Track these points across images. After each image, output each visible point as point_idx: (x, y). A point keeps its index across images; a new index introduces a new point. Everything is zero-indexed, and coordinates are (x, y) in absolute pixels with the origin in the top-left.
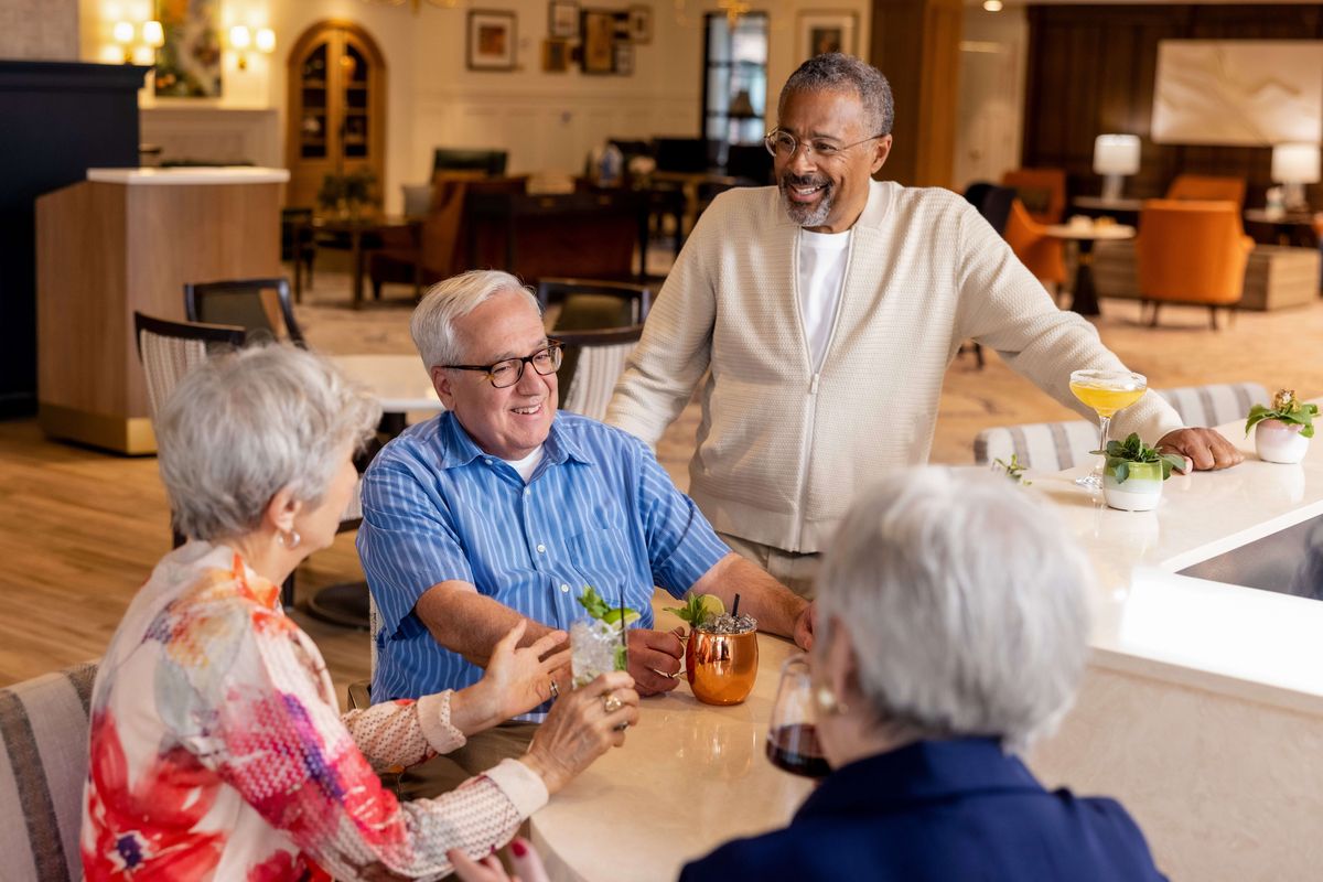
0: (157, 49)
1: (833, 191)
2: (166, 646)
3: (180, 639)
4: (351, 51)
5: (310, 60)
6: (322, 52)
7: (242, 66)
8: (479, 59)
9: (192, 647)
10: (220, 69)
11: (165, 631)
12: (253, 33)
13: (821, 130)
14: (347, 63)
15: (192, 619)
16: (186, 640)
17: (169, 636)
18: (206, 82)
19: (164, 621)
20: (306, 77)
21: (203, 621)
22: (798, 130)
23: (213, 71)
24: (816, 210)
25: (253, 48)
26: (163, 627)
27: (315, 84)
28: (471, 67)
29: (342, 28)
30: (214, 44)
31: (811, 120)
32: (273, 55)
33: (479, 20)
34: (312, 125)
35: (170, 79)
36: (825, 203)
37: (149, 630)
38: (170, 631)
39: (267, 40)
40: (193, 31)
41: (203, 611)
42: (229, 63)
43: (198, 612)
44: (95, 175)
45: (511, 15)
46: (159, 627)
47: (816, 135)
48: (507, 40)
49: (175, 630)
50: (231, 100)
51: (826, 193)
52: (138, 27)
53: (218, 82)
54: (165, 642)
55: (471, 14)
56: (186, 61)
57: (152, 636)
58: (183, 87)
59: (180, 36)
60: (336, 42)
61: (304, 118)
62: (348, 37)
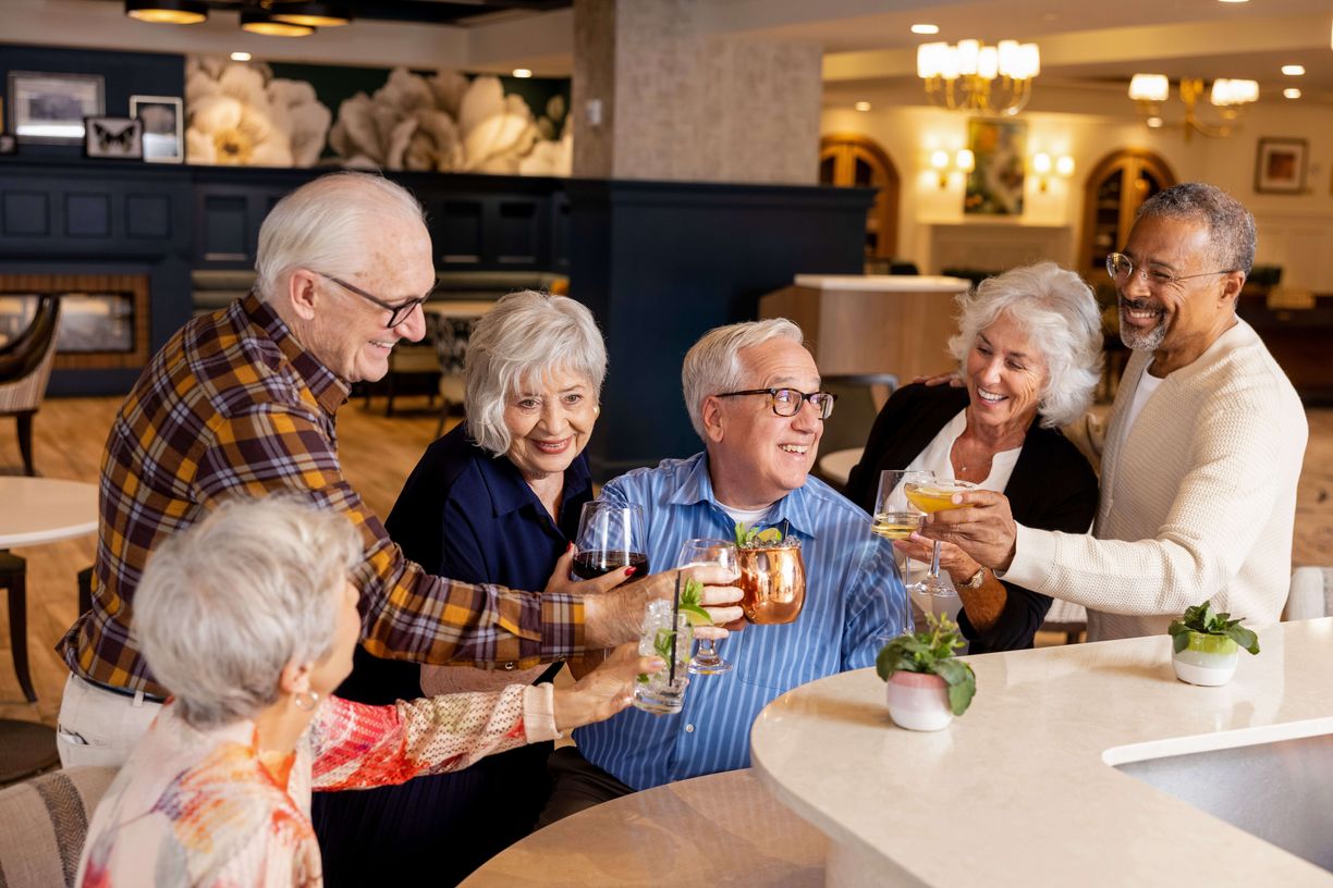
0: (968, 175)
1: (1168, 319)
2: (176, 823)
3: (190, 819)
4: (1145, 175)
5: (1106, 184)
6: (1118, 176)
7: (1043, 188)
8: (1266, 183)
9: (200, 830)
10: (1022, 191)
11: (175, 807)
12: (1054, 160)
13: (1159, 257)
14: (1142, 186)
15: (206, 799)
16: (195, 821)
17: (179, 814)
18: (1010, 202)
19: (176, 795)
20: (1101, 198)
21: (218, 803)
22: (1136, 255)
23: (1017, 193)
24: (1146, 335)
25: (1053, 172)
26: (175, 801)
27: (1109, 204)
28: (1258, 189)
29: (1138, 155)
30: (1019, 170)
31: (1151, 246)
32: (1072, 179)
33: (1269, 148)
34: (1105, 240)
35: (978, 199)
36: (1158, 330)
37: (160, 800)
38: (181, 807)
39: (1067, 166)
40: (1001, 159)
41: (218, 791)
42: (1031, 186)
43: (213, 793)
44: (803, 280)
45: (1304, 143)
46: (170, 800)
47: (1153, 261)
48: (1297, 166)
49: (186, 808)
50: (1030, 218)
51: (1161, 320)
52: (952, 156)
53: (1020, 202)
54: (174, 819)
55: (1262, 142)
56: (993, 183)
57: (162, 808)
58: (988, 206)
59: (989, 162)
60: (1131, 168)
61: (1098, 234)
62: (1143, 163)
